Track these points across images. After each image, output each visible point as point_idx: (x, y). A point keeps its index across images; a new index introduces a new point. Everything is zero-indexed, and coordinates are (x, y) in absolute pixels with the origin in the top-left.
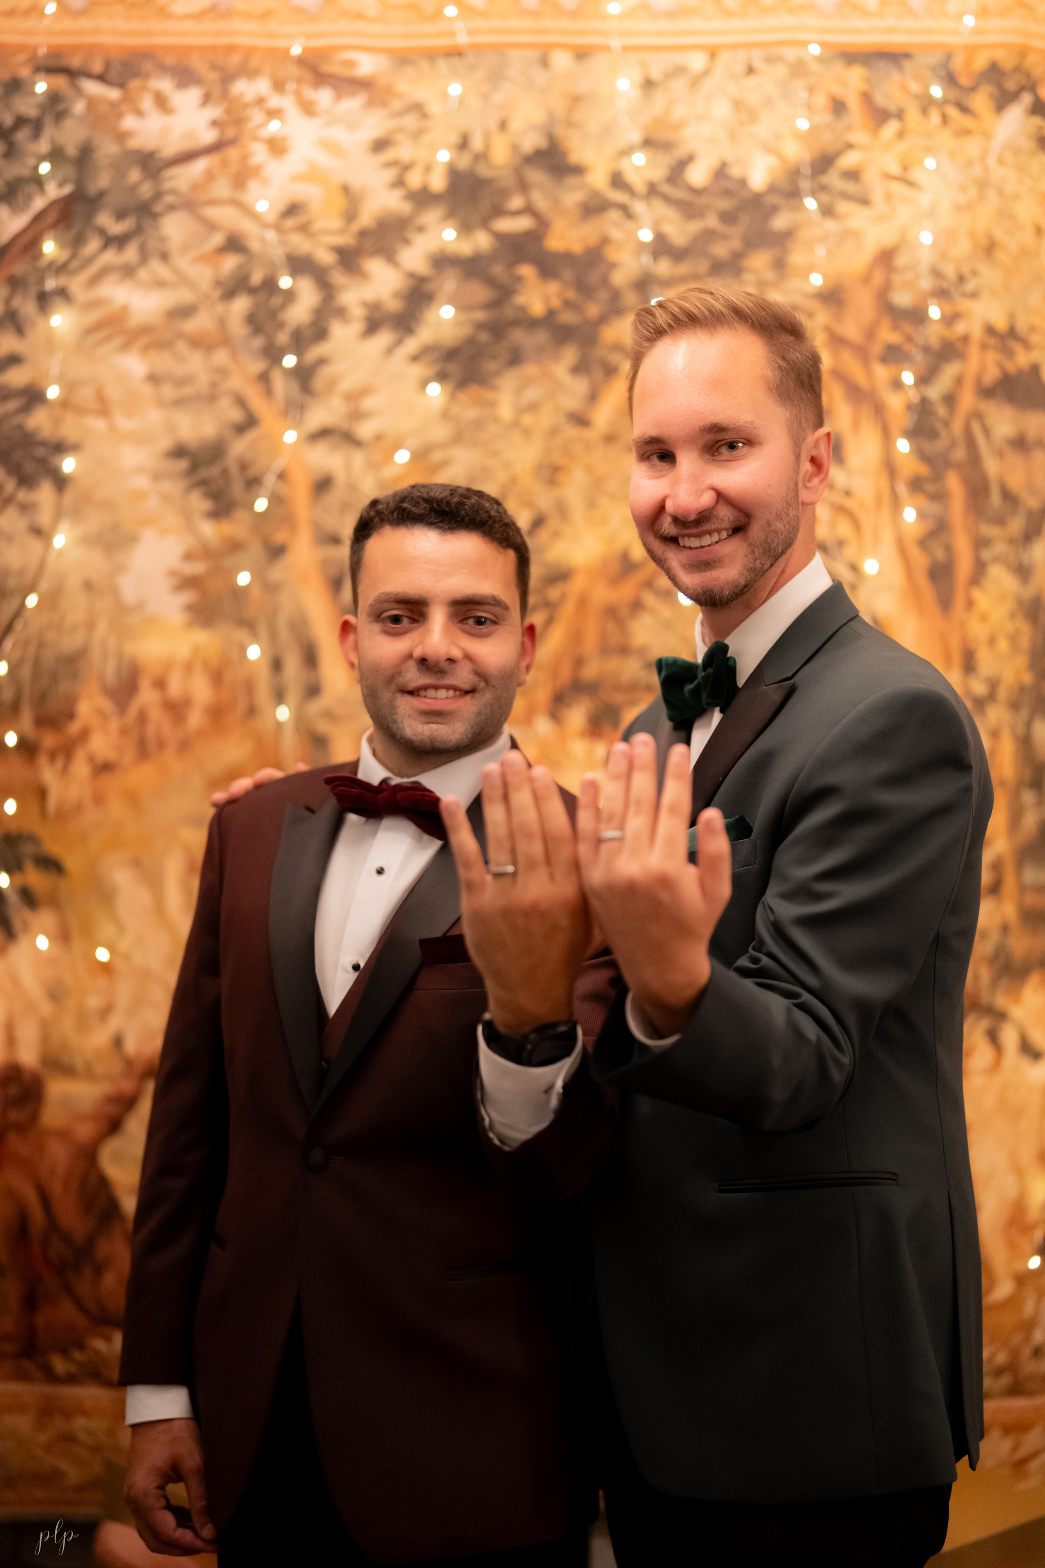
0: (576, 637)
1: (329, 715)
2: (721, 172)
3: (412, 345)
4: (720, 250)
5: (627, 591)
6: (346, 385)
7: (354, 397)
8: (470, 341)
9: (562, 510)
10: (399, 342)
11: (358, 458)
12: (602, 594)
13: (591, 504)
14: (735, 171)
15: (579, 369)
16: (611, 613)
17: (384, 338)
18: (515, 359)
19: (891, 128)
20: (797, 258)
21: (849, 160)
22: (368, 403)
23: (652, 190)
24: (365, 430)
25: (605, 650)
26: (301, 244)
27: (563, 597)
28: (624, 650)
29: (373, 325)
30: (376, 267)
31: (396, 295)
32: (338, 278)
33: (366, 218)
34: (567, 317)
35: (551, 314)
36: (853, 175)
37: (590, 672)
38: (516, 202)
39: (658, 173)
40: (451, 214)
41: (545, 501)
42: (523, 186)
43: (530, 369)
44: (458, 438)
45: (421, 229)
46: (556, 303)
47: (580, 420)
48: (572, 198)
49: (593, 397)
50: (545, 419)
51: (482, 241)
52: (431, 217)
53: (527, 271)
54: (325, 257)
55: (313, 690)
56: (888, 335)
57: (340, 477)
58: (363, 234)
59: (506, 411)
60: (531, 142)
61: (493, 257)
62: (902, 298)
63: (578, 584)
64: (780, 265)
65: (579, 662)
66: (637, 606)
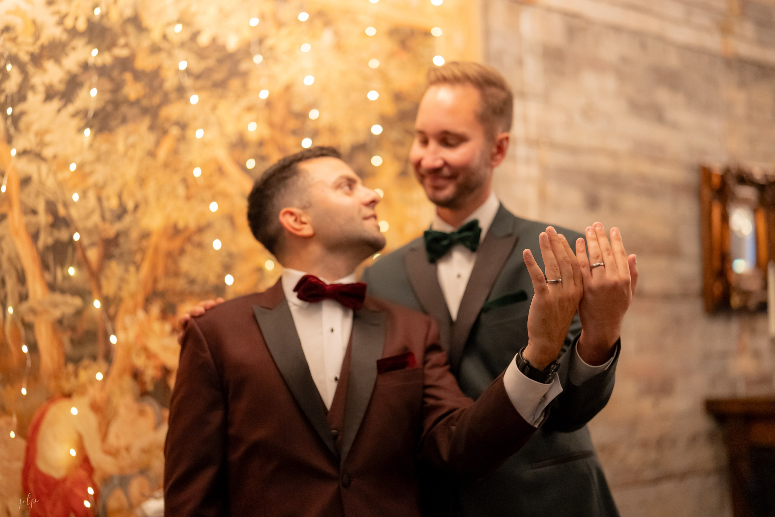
0: (154, 267)
1: (33, 311)
2: (214, 40)
3: (71, 109)
4: (218, 76)
5: (176, 244)
6: (35, 127)
7: (41, 134)
8: (103, 109)
9: (146, 200)
10: (65, 105)
11: (44, 168)
12: (165, 245)
13: (158, 198)
14: (220, 41)
15: (152, 128)
16: (170, 255)
17: (56, 104)
18: (124, 120)
20: (252, 83)
21: (269, 42)
22: (48, 138)
23: (182, 45)
24: (48, 152)
25: (167, 274)
26: (12, 48)
27: (148, 245)
28: (177, 274)
29: (49, 96)
30: (49, 65)
31: (61, 81)
32: (31, 69)
33: (44, 39)
34: (145, 102)
35: (139, 99)
36: (271, 49)
37: (161, 285)
38: (122, 41)
39: (186, 36)
40: (89, 42)
41: (139, 196)
42: (125, 34)
43: (130, 127)
44: (98, 159)
45: (74, 49)
46: (140, 94)
47: (152, 154)
48: (146, 43)
49: (158, 143)
50: (139, 153)
51: (107, 59)
52: (79, 43)
53: (128, 76)
54: (24, 57)
55: (23, 297)
56: (292, 124)
57: (35, 177)
58: (43, 47)
59: (121, 146)
60: (128, 13)
61: (113, 67)
62: (297, 107)
63: (154, 239)
64: (245, 86)
65: (155, 281)
66: (182, 251)
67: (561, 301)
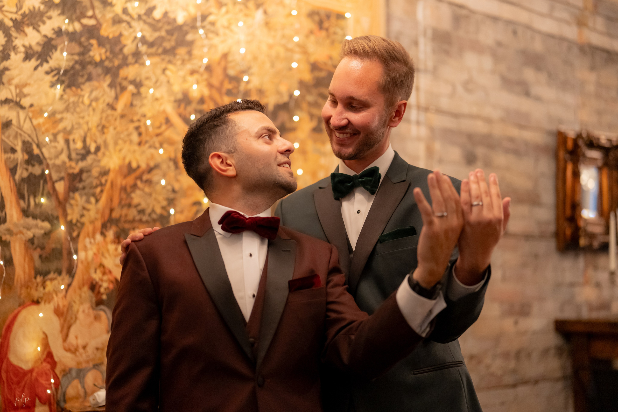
0: (110, 200)
1: (10, 232)
2: (166, 14)
3: (46, 67)
4: (167, 45)
5: (130, 180)
6: (16, 81)
7: (20, 87)
8: (73, 68)
9: (105, 143)
10: (41, 64)
11: (22, 114)
12: (120, 181)
13: (116, 143)
14: (171, 15)
15: (111, 85)
16: (124, 189)
17: (33, 62)
18: (90, 79)
19: (224, 9)
20: (196, 52)
21: (211, 18)
22: (26, 90)
23: (140, 17)
24: (25, 102)
25: (122, 206)
27: (106, 181)
28: (129, 206)
29: (28, 57)
30: (29, 30)
31: (38, 43)
32: (14, 33)
33: (25, 9)
34: (107, 63)
35: (102, 61)
36: (213, 24)
37: (115, 215)
38: (90, 13)
39: (142, 12)
40: (63, 13)
41: (100, 140)
42: (92, 7)
43: (95, 83)
44: (67, 109)
45: (50, 18)
46: (104, 57)
47: (112, 107)
48: (109, 15)
49: (117, 98)
50: (101, 105)
51: (77, 26)
52: (54, 13)
53: (94, 42)
54: (8, 23)
56: (228, 86)
57: (14, 122)
58: (24, 15)
59: (86, 100)
61: (81, 34)
62: (232, 72)
63: (111, 176)
64: (190, 53)
65: (111, 210)
66: (134, 187)
67: (446, 232)
